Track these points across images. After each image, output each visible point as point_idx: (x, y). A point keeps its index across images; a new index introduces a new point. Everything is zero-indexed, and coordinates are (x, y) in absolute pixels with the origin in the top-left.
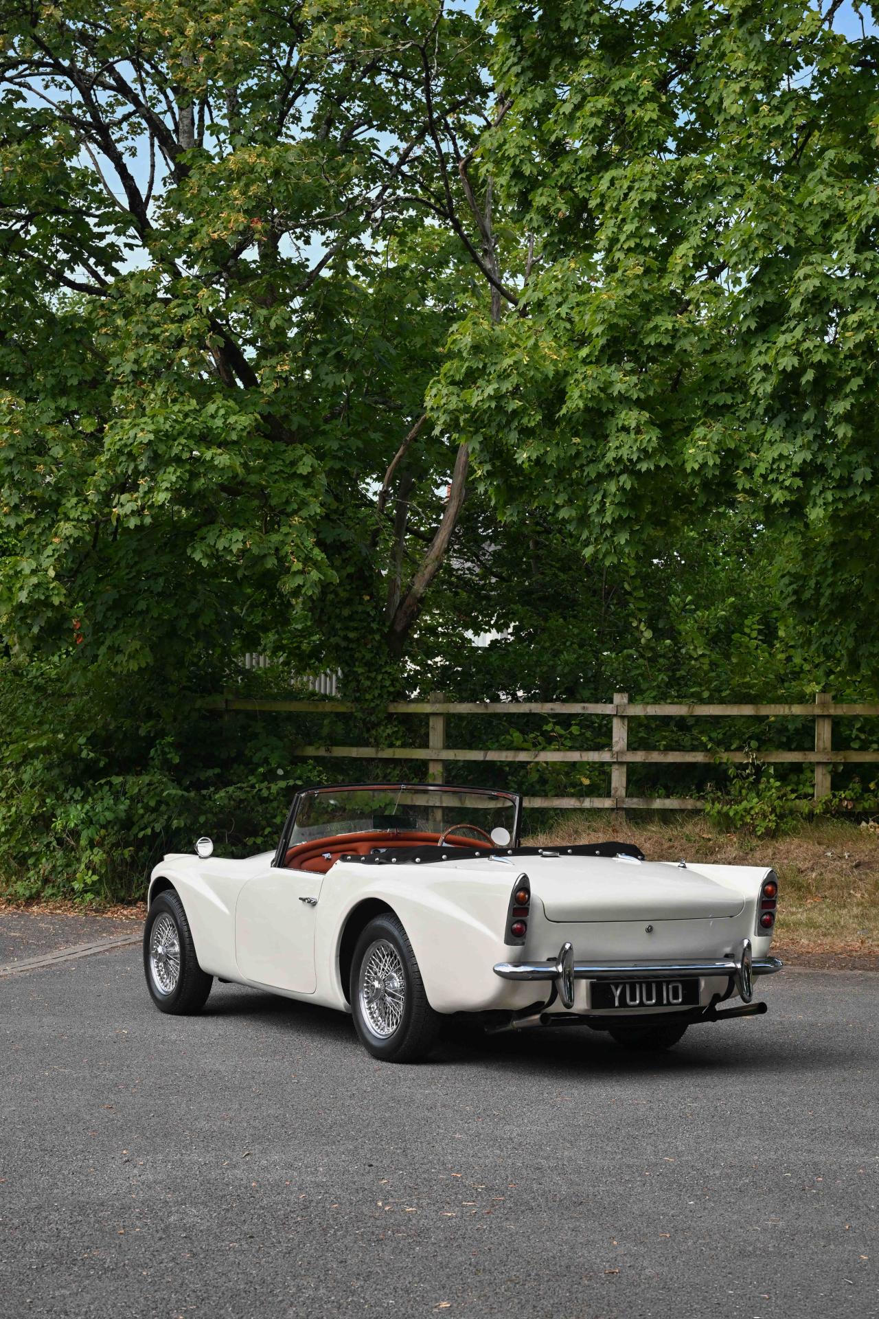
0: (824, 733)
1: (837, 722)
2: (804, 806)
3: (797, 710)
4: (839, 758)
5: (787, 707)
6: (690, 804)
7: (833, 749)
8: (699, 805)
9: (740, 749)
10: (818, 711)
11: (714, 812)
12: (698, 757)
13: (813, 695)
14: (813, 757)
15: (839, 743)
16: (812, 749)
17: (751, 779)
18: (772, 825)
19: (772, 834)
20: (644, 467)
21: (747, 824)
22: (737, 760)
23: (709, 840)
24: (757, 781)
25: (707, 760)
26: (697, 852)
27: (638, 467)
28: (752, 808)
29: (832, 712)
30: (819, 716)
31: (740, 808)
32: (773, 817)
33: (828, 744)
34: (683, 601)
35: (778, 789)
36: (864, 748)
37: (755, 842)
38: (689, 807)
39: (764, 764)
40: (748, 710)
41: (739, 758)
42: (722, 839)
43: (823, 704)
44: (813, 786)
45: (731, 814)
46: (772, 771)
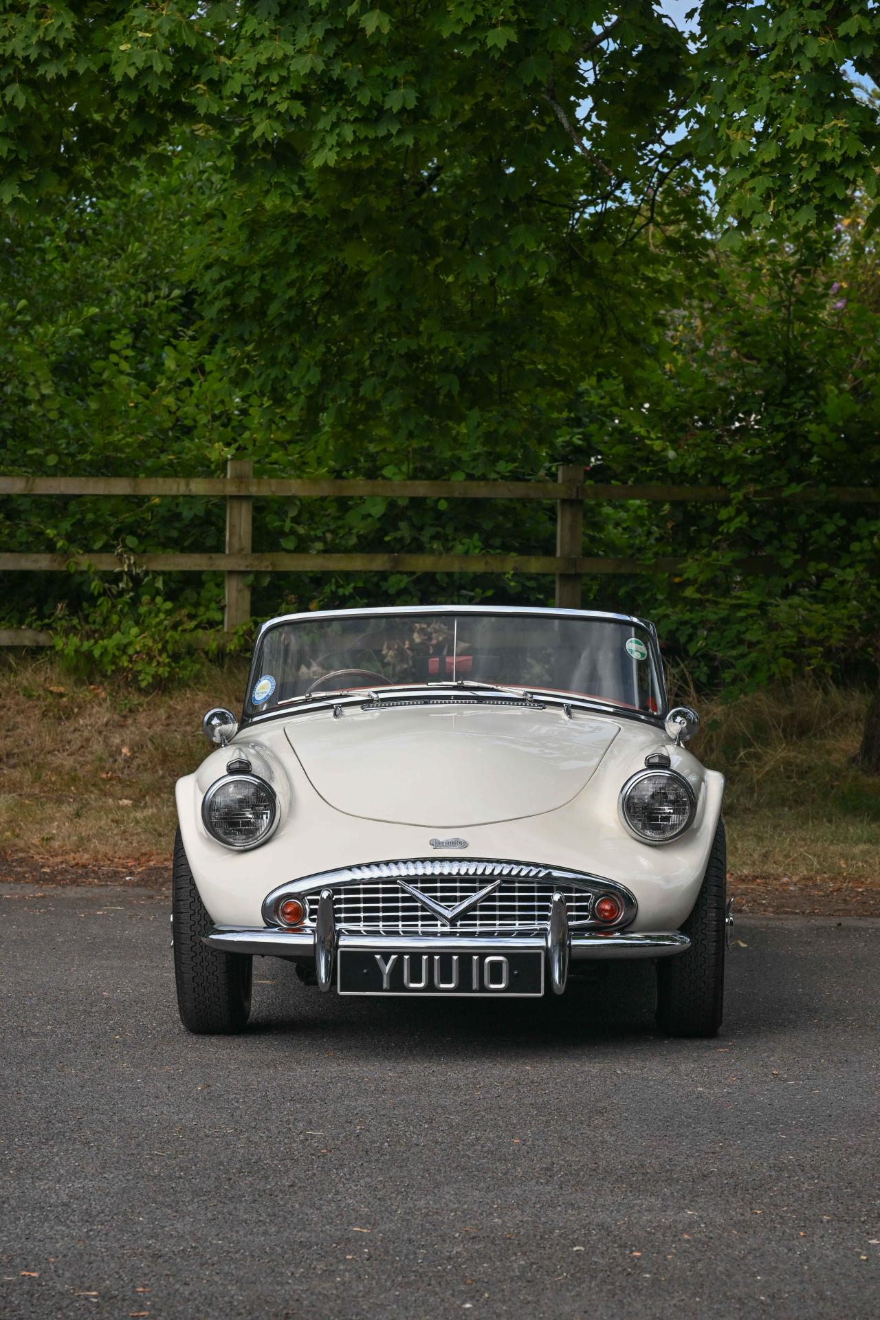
0: (239, 525)
1: (260, 507)
2: (210, 640)
3: (199, 487)
4: (265, 563)
5: (182, 482)
6: (28, 637)
7: (254, 550)
8: (43, 638)
9: (108, 548)
10: (231, 490)
11: (70, 650)
12: (41, 562)
13: (222, 465)
14: (223, 563)
15: (264, 540)
16: (219, 548)
17: (127, 597)
18: (164, 672)
19: (162, 686)
20: (50, 71)
21: (124, 669)
22: (104, 567)
23: (61, 695)
24: (135, 602)
25: (55, 567)
26: (44, 715)
27: (41, 71)
28: (130, 644)
29: (254, 490)
30: (233, 497)
31: (109, 644)
32: (164, 659)
33: (247, 543)
34: (12, 307)
35: (169, 613)
36: (302, 547)
37: (135, 699)
38: (27, 643)
39: (146, 573)
40: (120, 487)
41: (106, 563)
42: (84, 694)
43: (240, 478)
44: (222, 609)
45: (97, 653)
46: (159, 584)
